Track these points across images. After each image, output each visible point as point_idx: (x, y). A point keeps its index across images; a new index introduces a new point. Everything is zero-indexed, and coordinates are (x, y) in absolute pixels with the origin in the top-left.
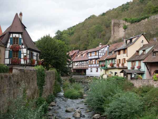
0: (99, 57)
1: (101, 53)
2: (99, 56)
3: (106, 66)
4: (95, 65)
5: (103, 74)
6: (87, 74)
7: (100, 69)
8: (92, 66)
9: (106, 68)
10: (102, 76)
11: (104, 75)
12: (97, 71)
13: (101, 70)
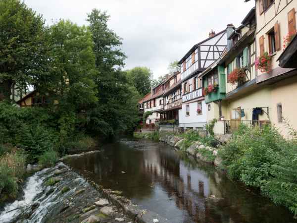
0: (202, 67)
1: (209, 52)
2: (202, 62)
3: (221, 90)
4: (194, 95)
5: (212, 119)
6: (180, 121)
7: (207, 103)
8: (189, 97)
9: (219, 97)
10: (212, 126)
11: (215, 124)
12: (199, 112)
13: (209, 106)
